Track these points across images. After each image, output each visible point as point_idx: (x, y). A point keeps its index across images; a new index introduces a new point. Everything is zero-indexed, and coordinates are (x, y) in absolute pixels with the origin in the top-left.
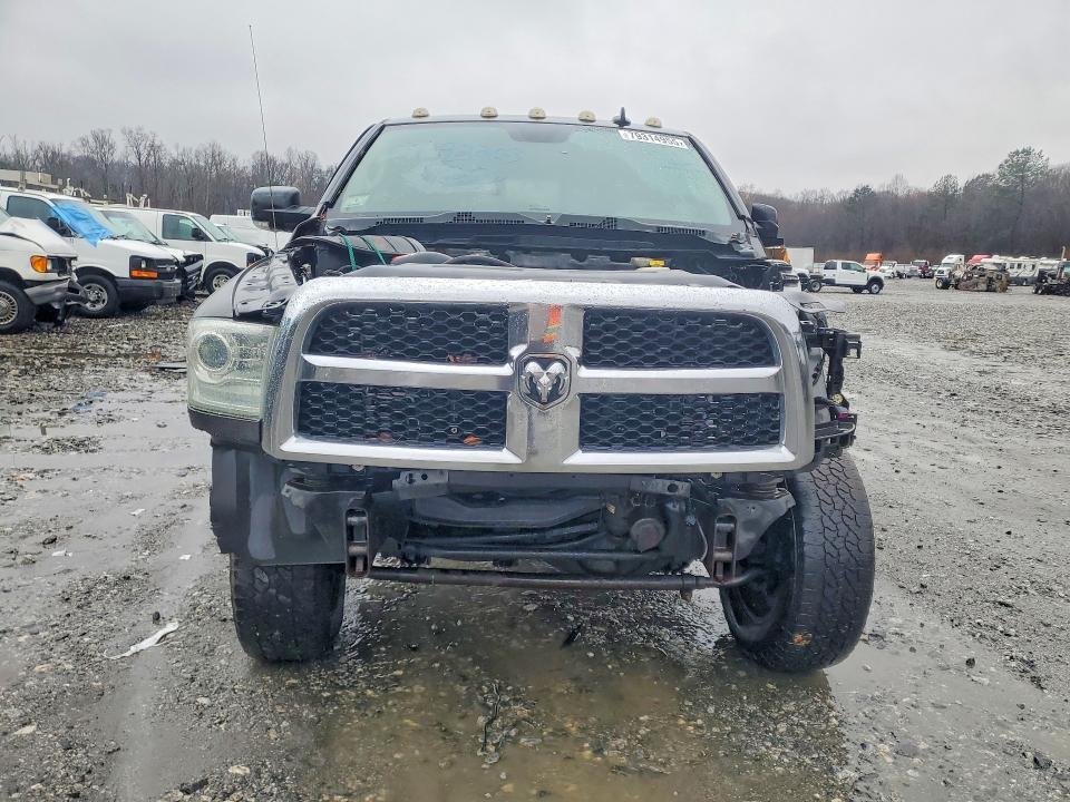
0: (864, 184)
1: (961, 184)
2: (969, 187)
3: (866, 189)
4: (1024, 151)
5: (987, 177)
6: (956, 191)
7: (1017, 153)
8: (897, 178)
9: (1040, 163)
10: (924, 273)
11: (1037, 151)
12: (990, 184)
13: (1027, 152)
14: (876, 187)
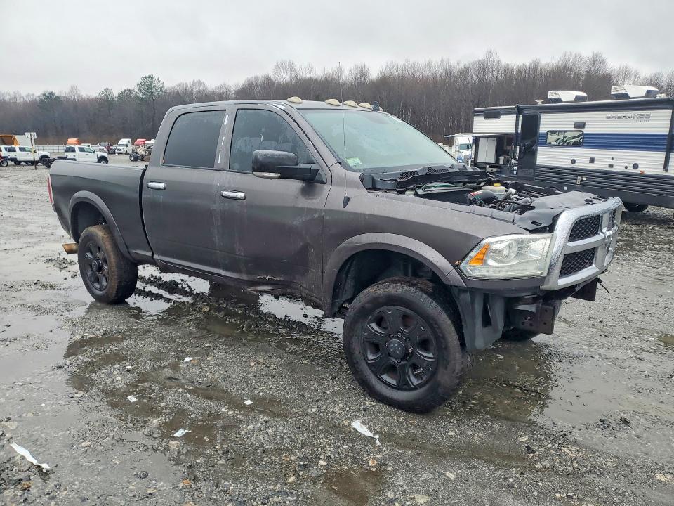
0: (49, 91)
1: (115, 93)
2: (121, 96)
3: (51, 94)
4: (149, 77)
5: (130, 90)
6: (113, 99)
7: (145, 78)
8: (72, 88)
9: (160, 85)
10: (108, 150)
11: (156, 78)
12: (132, 95)
13: (151, 78)
14: (57, 93)
